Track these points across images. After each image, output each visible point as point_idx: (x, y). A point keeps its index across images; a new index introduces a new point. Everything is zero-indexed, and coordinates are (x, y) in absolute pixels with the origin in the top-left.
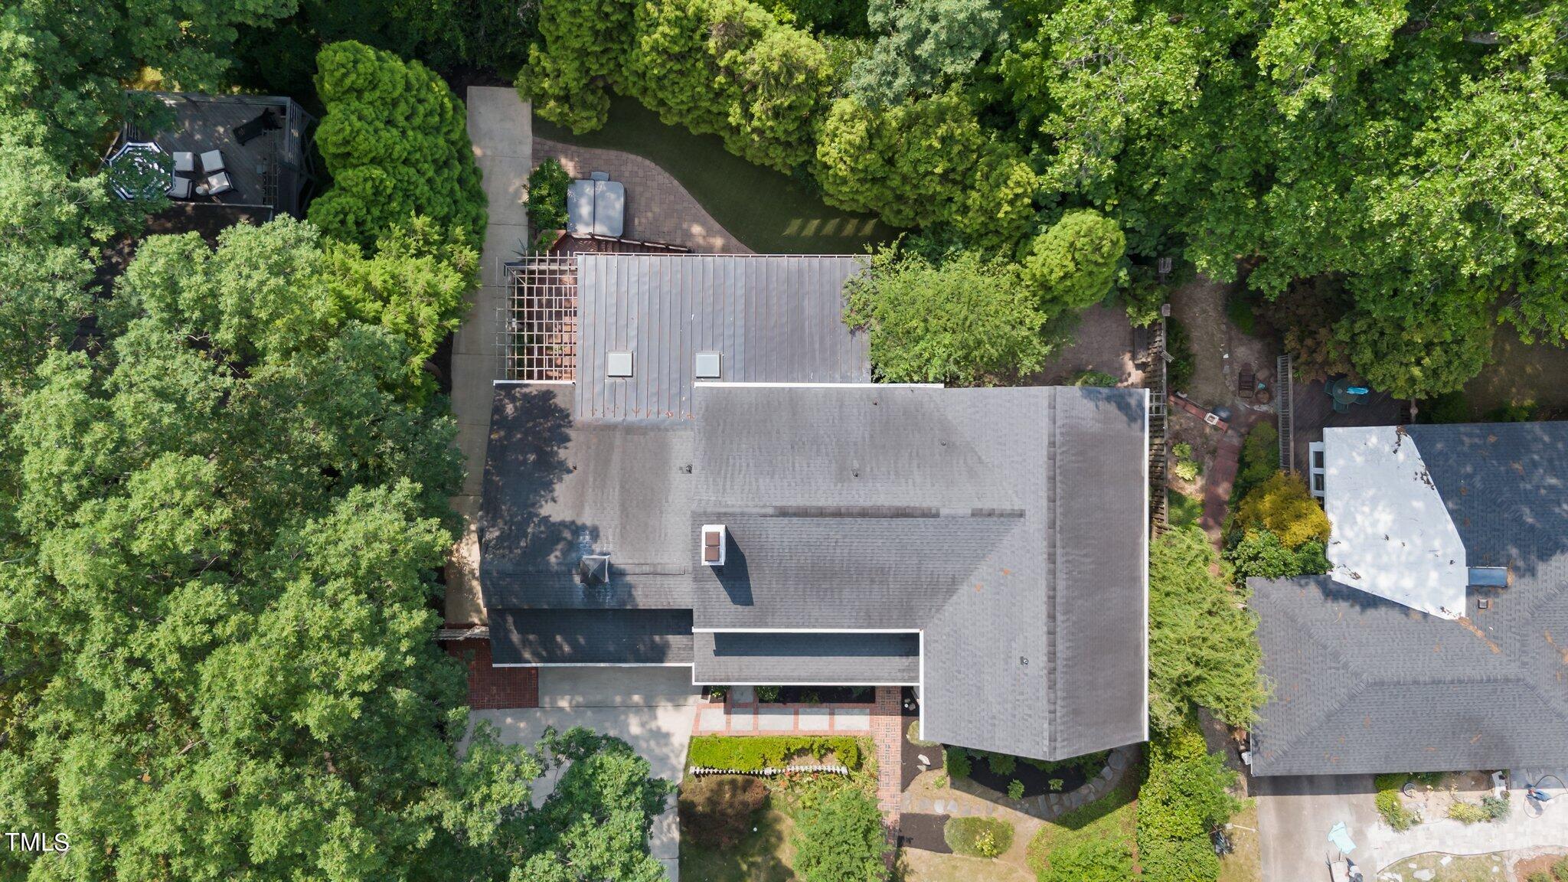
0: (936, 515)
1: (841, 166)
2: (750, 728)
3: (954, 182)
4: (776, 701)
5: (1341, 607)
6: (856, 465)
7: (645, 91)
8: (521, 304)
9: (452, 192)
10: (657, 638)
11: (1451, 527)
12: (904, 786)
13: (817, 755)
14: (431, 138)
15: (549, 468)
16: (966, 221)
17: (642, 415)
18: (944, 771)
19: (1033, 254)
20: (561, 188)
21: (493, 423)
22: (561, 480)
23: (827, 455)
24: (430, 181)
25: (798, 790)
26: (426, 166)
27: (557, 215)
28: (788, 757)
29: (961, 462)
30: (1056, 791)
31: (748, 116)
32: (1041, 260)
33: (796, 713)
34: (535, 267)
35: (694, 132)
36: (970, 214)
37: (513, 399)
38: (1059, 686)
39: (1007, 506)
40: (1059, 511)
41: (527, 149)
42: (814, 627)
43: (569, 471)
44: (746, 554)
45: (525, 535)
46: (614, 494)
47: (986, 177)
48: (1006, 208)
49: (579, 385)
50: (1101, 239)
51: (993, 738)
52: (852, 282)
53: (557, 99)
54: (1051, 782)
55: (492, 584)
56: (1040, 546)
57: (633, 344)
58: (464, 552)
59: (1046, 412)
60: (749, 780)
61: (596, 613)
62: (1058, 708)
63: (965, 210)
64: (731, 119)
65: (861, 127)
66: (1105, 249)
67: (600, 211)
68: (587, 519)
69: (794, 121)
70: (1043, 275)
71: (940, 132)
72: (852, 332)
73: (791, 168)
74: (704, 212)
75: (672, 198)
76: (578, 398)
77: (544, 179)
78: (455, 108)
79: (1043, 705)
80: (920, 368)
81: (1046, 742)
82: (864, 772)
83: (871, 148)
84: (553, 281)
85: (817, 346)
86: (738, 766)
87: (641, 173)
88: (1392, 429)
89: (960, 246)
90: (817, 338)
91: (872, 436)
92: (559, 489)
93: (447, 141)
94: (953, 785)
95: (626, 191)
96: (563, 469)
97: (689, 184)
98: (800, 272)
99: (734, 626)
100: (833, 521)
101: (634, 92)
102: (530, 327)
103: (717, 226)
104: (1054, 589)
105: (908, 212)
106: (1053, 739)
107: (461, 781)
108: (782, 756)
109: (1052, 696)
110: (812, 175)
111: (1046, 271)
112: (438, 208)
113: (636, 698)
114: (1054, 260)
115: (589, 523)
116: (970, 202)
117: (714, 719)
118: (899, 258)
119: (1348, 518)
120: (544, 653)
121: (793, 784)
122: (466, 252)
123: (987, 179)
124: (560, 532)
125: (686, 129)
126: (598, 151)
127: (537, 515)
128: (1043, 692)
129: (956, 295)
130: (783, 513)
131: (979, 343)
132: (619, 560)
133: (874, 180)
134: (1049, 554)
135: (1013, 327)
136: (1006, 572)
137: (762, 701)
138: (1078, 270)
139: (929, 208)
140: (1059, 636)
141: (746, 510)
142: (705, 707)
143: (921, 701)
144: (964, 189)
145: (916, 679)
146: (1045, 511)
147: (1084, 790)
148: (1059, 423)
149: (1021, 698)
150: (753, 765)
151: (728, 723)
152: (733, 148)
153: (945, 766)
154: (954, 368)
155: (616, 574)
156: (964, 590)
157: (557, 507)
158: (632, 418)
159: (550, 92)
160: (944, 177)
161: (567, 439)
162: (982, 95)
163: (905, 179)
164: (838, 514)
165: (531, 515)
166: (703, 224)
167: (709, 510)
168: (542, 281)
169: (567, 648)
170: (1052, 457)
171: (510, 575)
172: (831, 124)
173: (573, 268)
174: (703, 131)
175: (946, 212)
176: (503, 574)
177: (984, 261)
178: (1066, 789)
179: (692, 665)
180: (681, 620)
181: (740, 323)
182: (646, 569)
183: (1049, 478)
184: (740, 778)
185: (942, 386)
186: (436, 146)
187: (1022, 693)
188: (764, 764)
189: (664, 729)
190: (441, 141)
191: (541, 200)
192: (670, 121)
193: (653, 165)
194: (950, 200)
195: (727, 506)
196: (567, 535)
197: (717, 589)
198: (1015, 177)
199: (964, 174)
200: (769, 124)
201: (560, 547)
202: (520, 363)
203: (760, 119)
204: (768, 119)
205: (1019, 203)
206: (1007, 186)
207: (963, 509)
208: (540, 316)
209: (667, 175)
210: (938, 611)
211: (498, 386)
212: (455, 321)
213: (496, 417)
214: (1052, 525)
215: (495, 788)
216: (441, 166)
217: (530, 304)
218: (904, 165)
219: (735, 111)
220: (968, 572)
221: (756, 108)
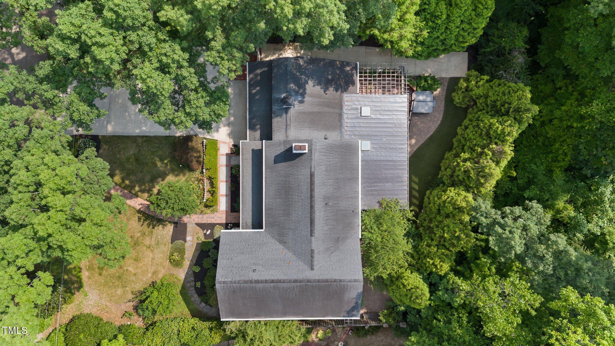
0: (311, 235)
1: (446, 197)
2: (221, 163)
3: (440, 241)
4: (232, 174)
6: (330, 204)
7: (470, 120)
8: (389, 73)
9: (432, 46)
10: (258, 126)
12: (197, 224)
13: (210, 190)
14: (454, 38)
15: (326, 84)
16: (424, 246)
17: (346, 120)
18: (203, 240)
19: (412, 273)
20: (430, 88)
21: (343, 62)
22: (322, 88)
23: (334, 192)
24: (438, 37)
25: (196, 182)
26: (444, 36)
27: (420, 87)
28: (210, 178)
29: (332, 245)
30: (195, 284)
31: (465, 161)
32: (410, 276)
33: (227, 182)
34: (403, 78)
35: (454, 140)
36: (427, 248)
37: (352, 70)
38: (245, 284)
39: (315, 263)
40: (314, 284)
41: (444, 75)
42: (265, 188)
43: (325, 92)
44: (295, 161)
45: (301, 75)
46: (316, 109)
47: (443, 254)
48: (431, 262)
49: (358, 95)
50: (421, 299)
51: (223, 259)
52: (398, 202)
53: (467, 87)
54: (199, 283)
55: (282, 62)
56: (300, 277)
57: (373, 116)
58: (289, 51)
59: (353, 278)
60: (201, 163)
61: (270, 102)
62: (236, 285)
63: (429, 246)
64: (463, 154)
65: (464, 204)
66: (417, 301)
67: (421, 104)
68: (307, 99)
69: (463, 178)
70: (404, 277)
71: (462, 235)
72: (379, 202)
73: (442, 178)
74: (421, 144)
75: (426, 131)
76: (353, 95)
77: (434, 82)
78: (463, 47)
79: (237, 278)
80: (367, 229)
81: (223, 280)
82: (203, 209)
83: (455, 209)
84: (397, 85)
85: (373, 188)
86: (206, 159)
87: (435, 119)
89: (413, 244)
90: (376, 188)
91: (341, 210)
92: (318, 88)
93: (452, 45)
94: (198, 244)
95: (428, 113)
96: (326, 89)
97: (431, 138)
98: (402, 182)
99: (265, 156)
100: (309, 195)
101: (470, 116)
102: (379, 76)
103: (415, 149)
104: (283, 282)
105: (425, 224)
106: (224, 282)
107: (229, 49)
108: (210, 176)
109: (241, 282)
110: (438, 186)
111: (406, 278)
112: (427, 41)
113: (232, 119)
114: (411, 281)
115: (306, 99)
116: (432, 248)
117: (224, 149)
118: (409, 220)
120: (252, 83)
121: (199, 180)
122: (411, 51)
123: (442, 254)
124: (302, 88)
125: (455, 137)
126: (443, 103)
127: (308, 79)
128: (242, 278)
129: (396, 243)
130: (312, 175)
131: (376, 252)
132: (292, 111)
133: (439, 210)
134: (297, 280)
135: (382, 265)
136: (289, 263)
137: (231, 168)
138: (407, 290)
139: (428, 231)
140: (265, 284)
141: (313, 160)
142: (229, 145)
143: (233, 230)
144: (437, 245)
145: (243, 229)
146: (314, 278)
147: (196, 296)
148: (348, 283)
149: (240, 270)
150: (207, 165)
151: (223, 155)
152: (447, 155)
153: (206, 240)
154: (367, 242)
155: (286, 110)
156: (281, 247)
157: (312, 87)
158: (345, 116)
159: (471, 84)
160: (442, 237)
161: (337, 91)
162: (469, 252)
163: (440, 222)
164: (312, 197)
165: (308, 77)
166: (416, 143)
167: (313, 146)
168: (397, 81)
169: (254, 91)
170: (335, 281)
171: (286, 68)
172: (464, 193)
173: (403, 93)
174: (455, 143)
175: (427, 238)
176: (286, 66)
177: (408, 253)
178: (196, 289)
179: (248, 140)
180: (267, 135)
181: (382, 158)
182: (289, 122)
183: (327, 280)
184: (202, 159)
185: (360, 237)
186: (451, 40)
187: (242, 270)
188: (207, 169)
189: (220, 130)
190: (453, 42)
191: (426, 81)
192: (459, 130)
193: (438, 124)
194: (432, 240)
195: (315, 153)
196: (301, 91)
197: (281, 149)
198: (444, 264)
199: (444, 246)
200: (462, 169)
201: (296, 88)
202: (366, 73)
203: (464, 165)
204: (464, 168)
205: (433, 267)
206: (440, 262)
207: (314, 246)
208: (384, 80)
209: (435, 130)
210: (272, 236)
211: (357, 64)
212: (390, 47)
213: (345, 63)
214: (309, 281)
215: (226, 62)
216: (443, 42)
217: (389, 76)
218: (447, 222)
219: (466, 155)
220: (288, 248)
221: (468, 164)
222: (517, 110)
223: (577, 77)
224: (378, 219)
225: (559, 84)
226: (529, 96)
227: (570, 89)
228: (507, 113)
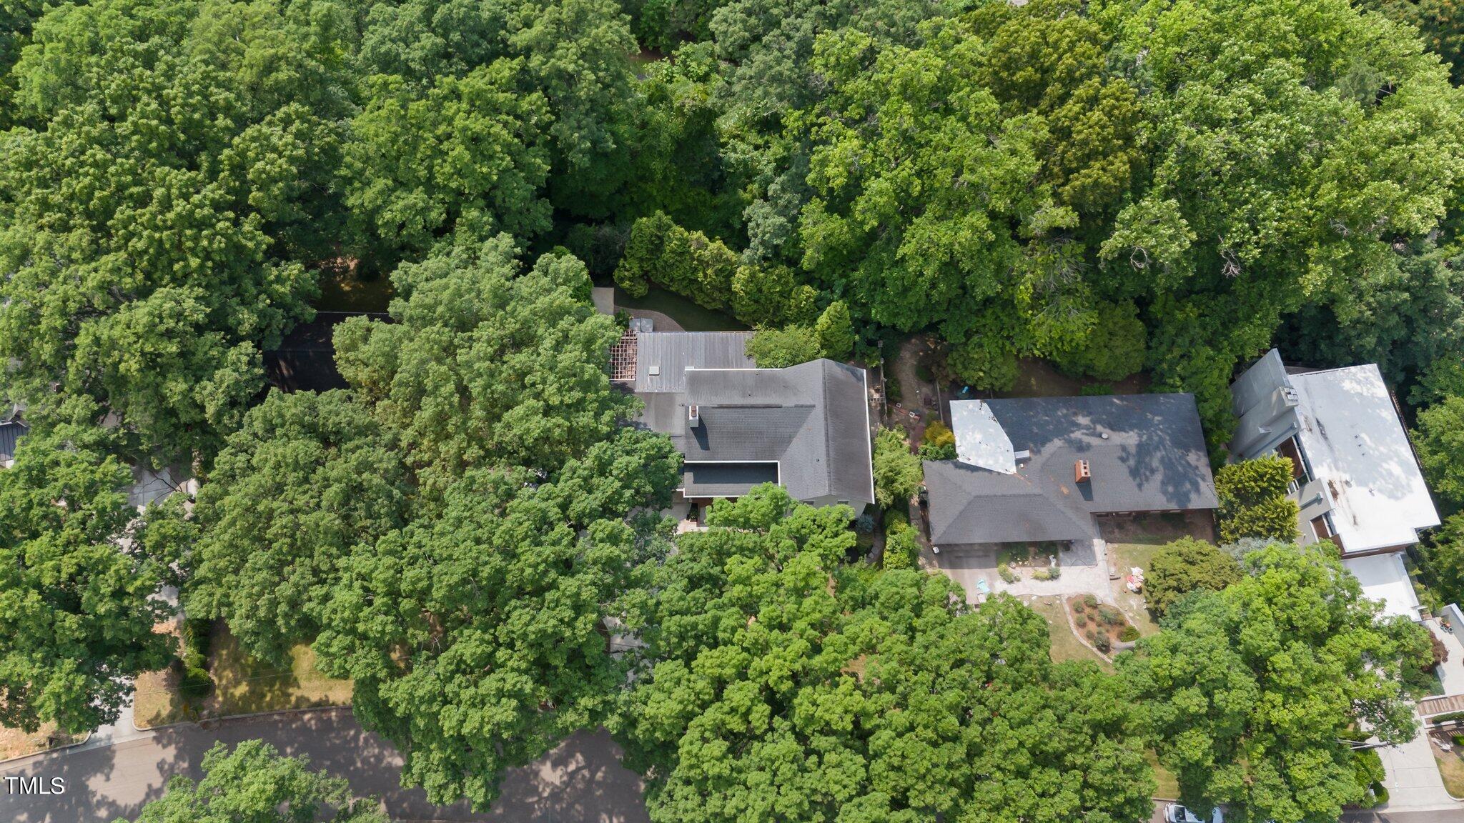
0: (781, 407)
1: (741, 292)
5: (962, 472)
6: (749, 392)
7: (664, 275)
11: (1007, 438)
16: (790, 312)
17: (664, 389)
19: (817, 323)
20: (627, 321)
23: (738, 389)
29: (790, 390)
31: (705, 275)
32: (820, 325)
35: (683, 294)
36: (791, 308)
39: (808, 404)
40: (828, 402)
42: (734, 460)
44: (706, 425)
46: (653, 412)
48: (805, 304)
49: (637, 379)
50: (840, 310)
56: (822, 416)
57: (660, 363)
59: (821, 369)
62: (831, 475)
64: (699, 279)
65: (748, 272)
69: (723, 277)
70: (822, 331)
72: (748, 358)
75: (673, 328)
76: (637, 384)
77: (621, 316)
79: (826, 474)
80: (774, 363)
81: (828, 487)
85: (734, 359)
88: (978, 401)
89: (790, 323)
90: (734, 357)
91: (756, 384)
98: (727, 338)
99: (702, 460)
100: (741, 410)
101: (660, 278)
104: (828, 431)
106: (830, 485)
111: (822, 328)
114: (825, 324)
116: (791, 303)
118: (766, 329)
119: (963, 437)
125: (680, 293)
126: (642, 309)
128: (825, 469)
130: (721, 407)
134: (825, 418)
136: (810, 429)
138: (834, 326)
140: (830, 447)
141: (706, 406)
144: (789, 299)
146: (822, 402)
148: (826, 372)
149: (818, 473)
152: (699, 299)
154: (787, 362)
156: (795, 441)
158: (659, 390)
160: (781, 294)
161: (633, 396)
163: (766, 297)
164: (742, 407)
170: (824, 383)
172: (737, 275)
177: (799, 328)
179: (683, 489)
181: (703, 353)
183: (823, 391)
185: (782, 368)
197: (694, 441)
200: (714, 277)
205: (809, 301)
206: (803, 294)
207: (792, 405)
210: (784, 452)
214: (825, 408)
218: (764, 288)
219: (701, 274)
220: (796, 432)
221: (709, 271)
222: (659, 228)
223: (626, 183)
224: (764, 355)
225: (627, 199)
226: (645, 219)
227: (634, 189)
228: (660, 238)
